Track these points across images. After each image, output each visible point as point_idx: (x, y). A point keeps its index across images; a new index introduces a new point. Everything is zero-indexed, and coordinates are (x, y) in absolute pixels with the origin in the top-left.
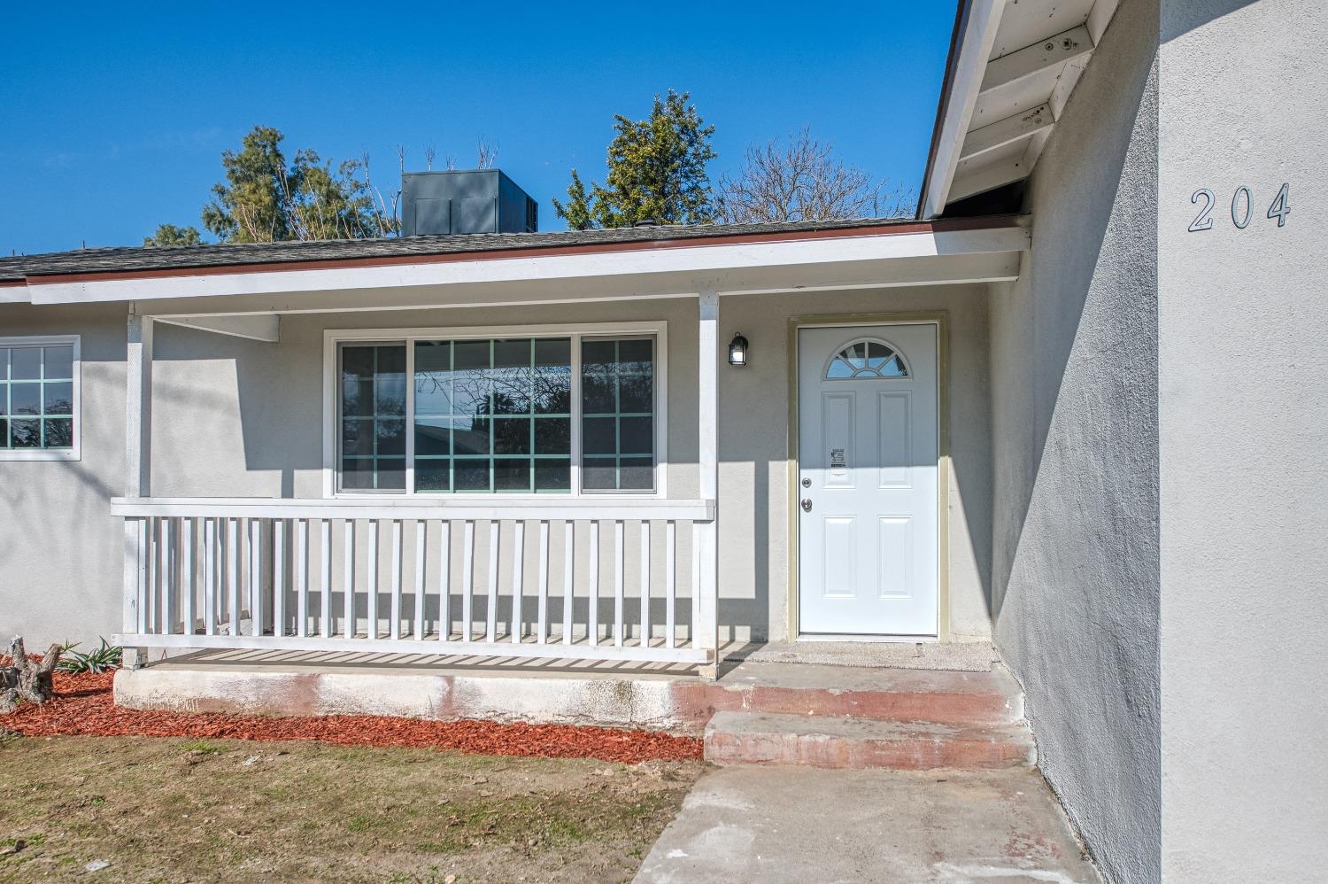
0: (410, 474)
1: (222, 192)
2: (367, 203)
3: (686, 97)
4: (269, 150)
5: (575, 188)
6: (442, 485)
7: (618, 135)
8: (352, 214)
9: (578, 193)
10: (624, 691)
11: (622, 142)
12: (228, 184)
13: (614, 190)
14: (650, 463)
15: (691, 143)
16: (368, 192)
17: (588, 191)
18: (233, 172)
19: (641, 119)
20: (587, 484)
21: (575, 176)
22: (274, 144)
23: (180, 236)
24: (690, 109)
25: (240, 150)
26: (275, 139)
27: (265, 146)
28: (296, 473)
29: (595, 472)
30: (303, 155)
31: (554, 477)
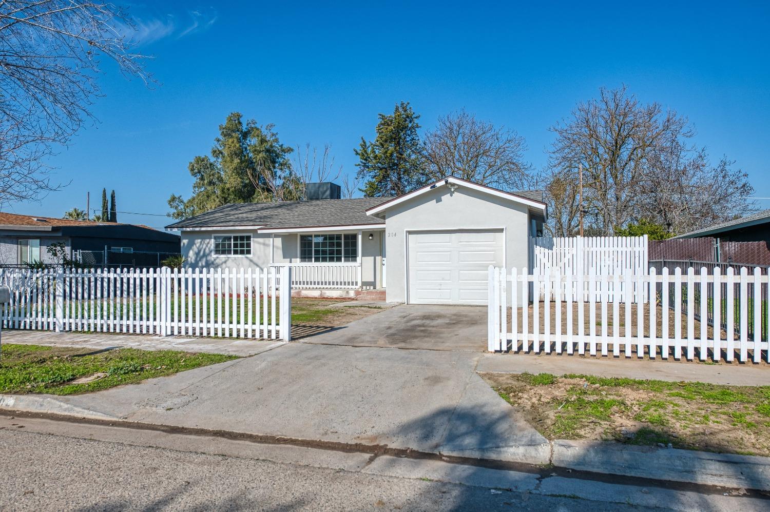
0: (313, 259)
1: (218, 140)
2: (277, 140)
3: (408, 103)
4: (237, 121)
5: (363, 143)
6: (319, 261)
7: (380, 121)
8: (271, 146)
9: (364, 146)
10: (347, 292)
11: (382, 124)
12: (221, 138)
13: (378, 143)
14: (356, 257)
15: (410, 122)
16: (277, 136)
17: (368, 144)
18: (223, 132)
19: (390, 114)
20: (345, 261)
21: (362, 139)
22: (239, 119)
23: (203, 160)
24: (410, 108)
25: (225, 123)
26: (239, 116)
27: (235, 121)
28: (292, 259)
29: (347, 259)
30: (250, 121)
31: (339, 260)
